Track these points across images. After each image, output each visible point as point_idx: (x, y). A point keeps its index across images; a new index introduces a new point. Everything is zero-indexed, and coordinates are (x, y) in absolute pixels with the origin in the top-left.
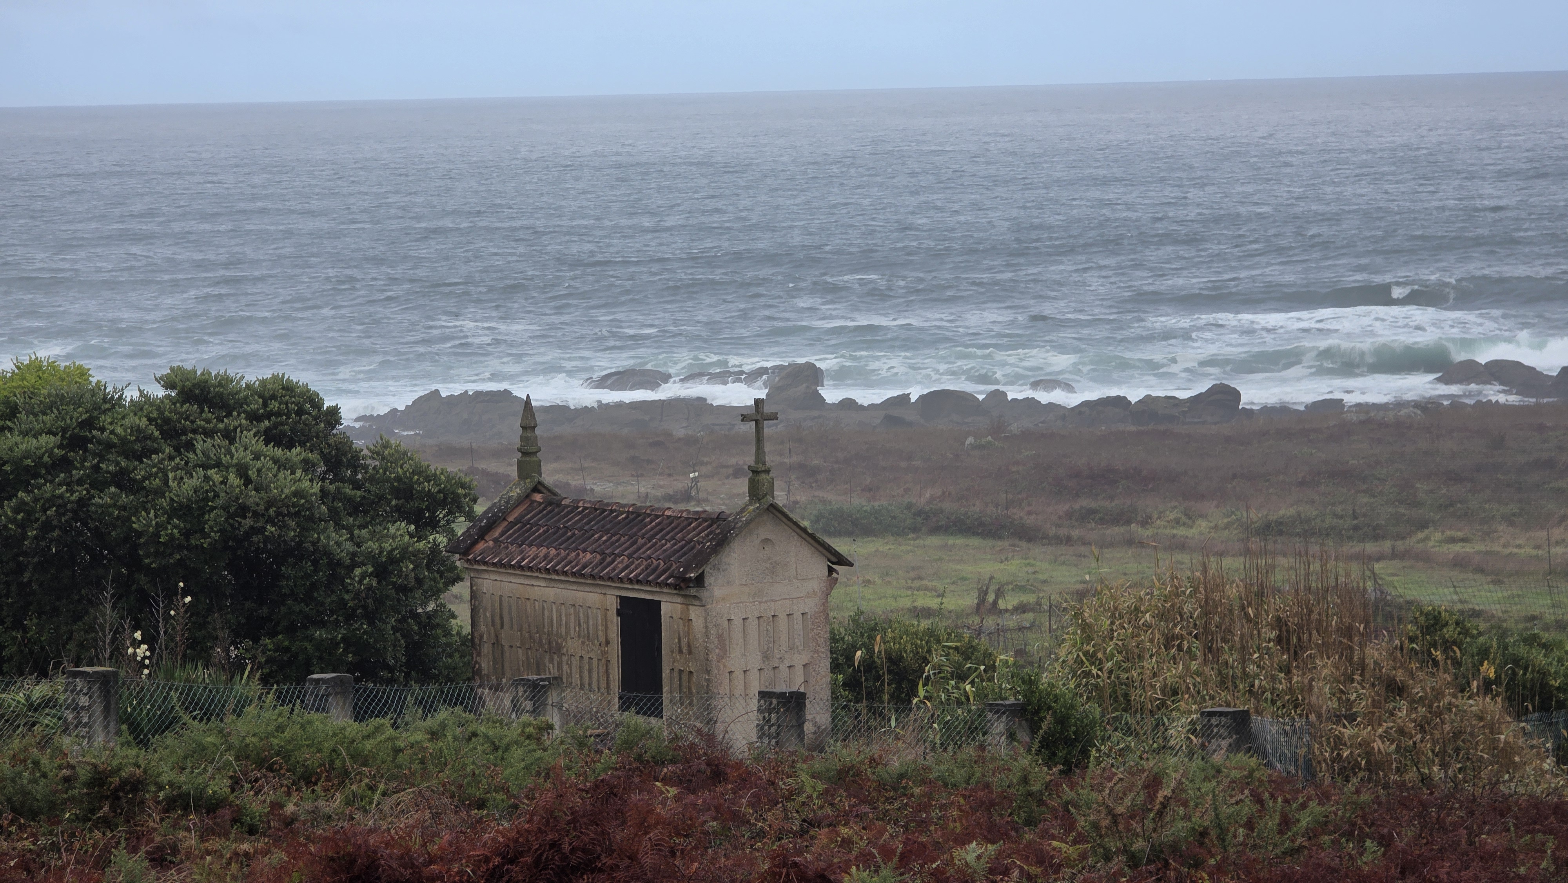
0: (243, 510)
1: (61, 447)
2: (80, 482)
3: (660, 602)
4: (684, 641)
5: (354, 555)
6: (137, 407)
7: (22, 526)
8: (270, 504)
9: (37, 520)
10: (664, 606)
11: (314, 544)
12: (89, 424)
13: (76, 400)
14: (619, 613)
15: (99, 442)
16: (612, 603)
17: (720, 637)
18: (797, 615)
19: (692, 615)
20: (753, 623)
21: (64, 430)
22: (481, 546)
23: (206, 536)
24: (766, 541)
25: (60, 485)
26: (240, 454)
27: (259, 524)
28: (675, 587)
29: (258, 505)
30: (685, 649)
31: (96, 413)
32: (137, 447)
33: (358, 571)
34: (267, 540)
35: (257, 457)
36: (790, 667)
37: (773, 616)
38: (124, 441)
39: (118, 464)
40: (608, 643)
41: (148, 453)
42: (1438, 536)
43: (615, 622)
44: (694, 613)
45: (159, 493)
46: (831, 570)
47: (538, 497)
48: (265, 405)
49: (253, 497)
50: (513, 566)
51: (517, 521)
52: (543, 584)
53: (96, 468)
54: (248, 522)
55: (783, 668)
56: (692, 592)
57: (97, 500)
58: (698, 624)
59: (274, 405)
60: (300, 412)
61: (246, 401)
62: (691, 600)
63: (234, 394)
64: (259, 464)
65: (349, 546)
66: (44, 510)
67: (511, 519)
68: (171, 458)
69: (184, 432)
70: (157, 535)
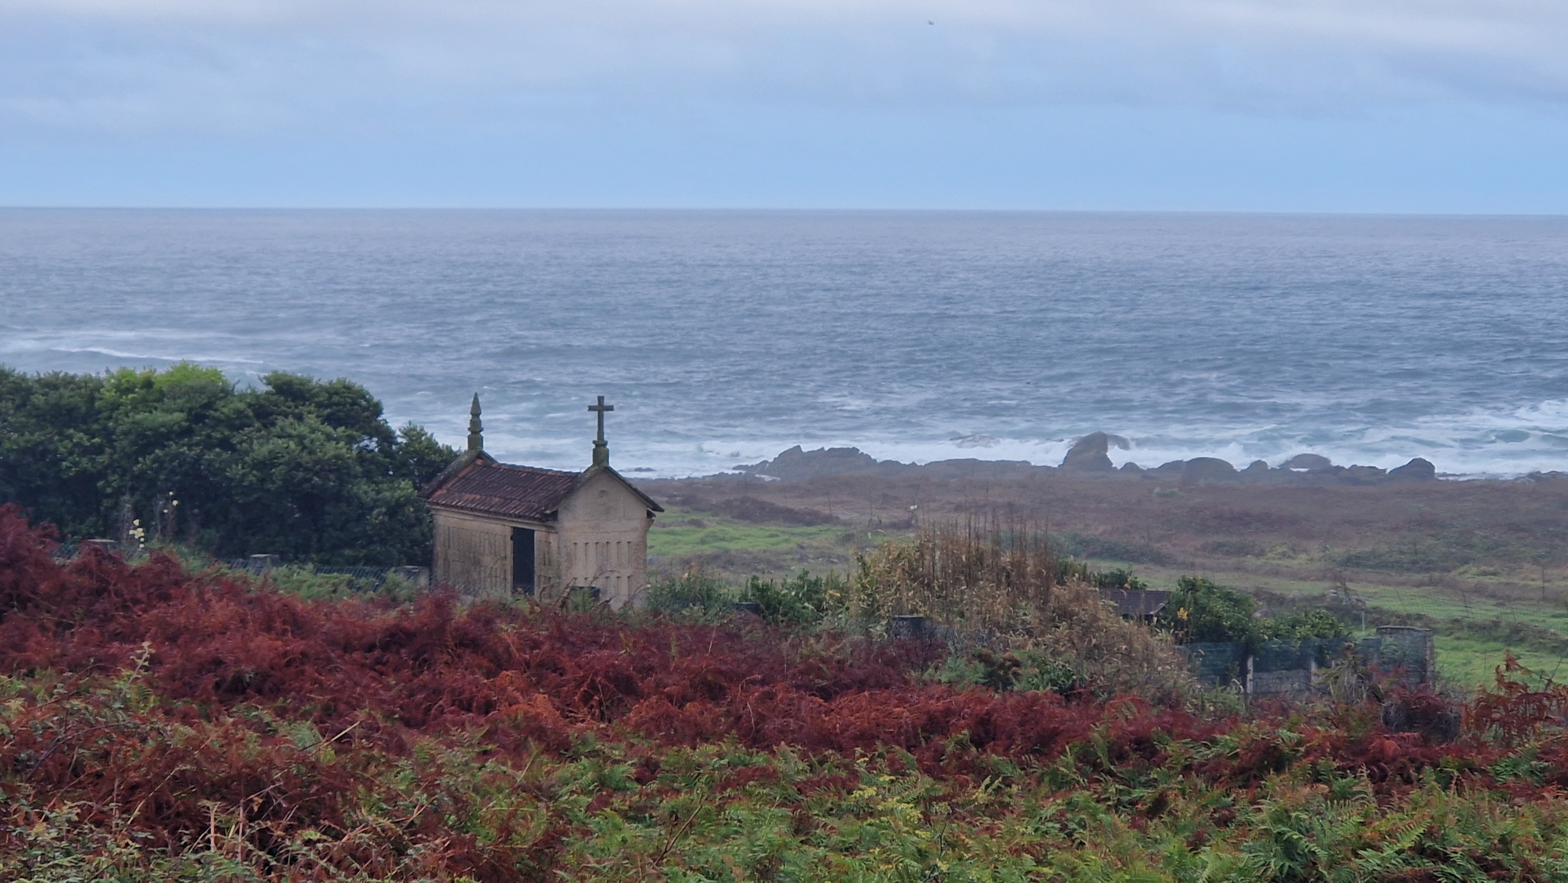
0: (299, 465)
1: (187, 420)
2: (197, 444)
3: (533, 531)
4: (547, 556)
5: (375, 501)
6: (242, 397)
7: (157, 472)
8: (317, 462)
9: (166, 468)
10: (536, 534)
11: (348, 492)
12: (209, 406)
13: (201, 390)
14: (511, 539)
15: (214, 418)
16: (509, 532)
17: (568, 554)
18: (624, 543)
19: (551, 540)
20: (592, 548)
21: (190, 410)
22: (439, 492)
23: (273, 482)
24: (603, 492)
25: (183, 445)
26: (303, 429)
27: (308, 476)
28: (539, 519)
29: (307, 463)
30: (547, 562)
31: (213, 399)
32: (237, 422)
33: (375, 512)
34: (314, 487)
35: (313, 431)
36: (618, 577)
37: (607, 543)
38: (228, 417)
39: (222, 434)
40: (506, 558)
41: (242, 427)
42: (1474, 570)
43: (510, 543)
44: (553, 538)
45: (247, 453)
46: (650, 515)
47: (479, 462)
48: (330, 398)
49: (305, 457)
50: (453, 506)
51: (463, 477)
52: (471, 518)
53: (209, 436)
54: (301, 475)
55: (613, 577)
56: (549, 523)
57: (206, 457)
58: (554, 545)
59: (336, 399)
60: (354, 403)
61: (316, 395)
62: (550, 529)
63: (309, 391)
64: (313, 436)
65: (372, 494)
66: (171, 461)
67: (460, 476)
68: (259, 430)
69: (271, 414)
70: (241, 481)
